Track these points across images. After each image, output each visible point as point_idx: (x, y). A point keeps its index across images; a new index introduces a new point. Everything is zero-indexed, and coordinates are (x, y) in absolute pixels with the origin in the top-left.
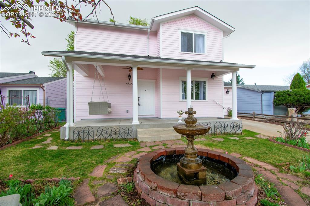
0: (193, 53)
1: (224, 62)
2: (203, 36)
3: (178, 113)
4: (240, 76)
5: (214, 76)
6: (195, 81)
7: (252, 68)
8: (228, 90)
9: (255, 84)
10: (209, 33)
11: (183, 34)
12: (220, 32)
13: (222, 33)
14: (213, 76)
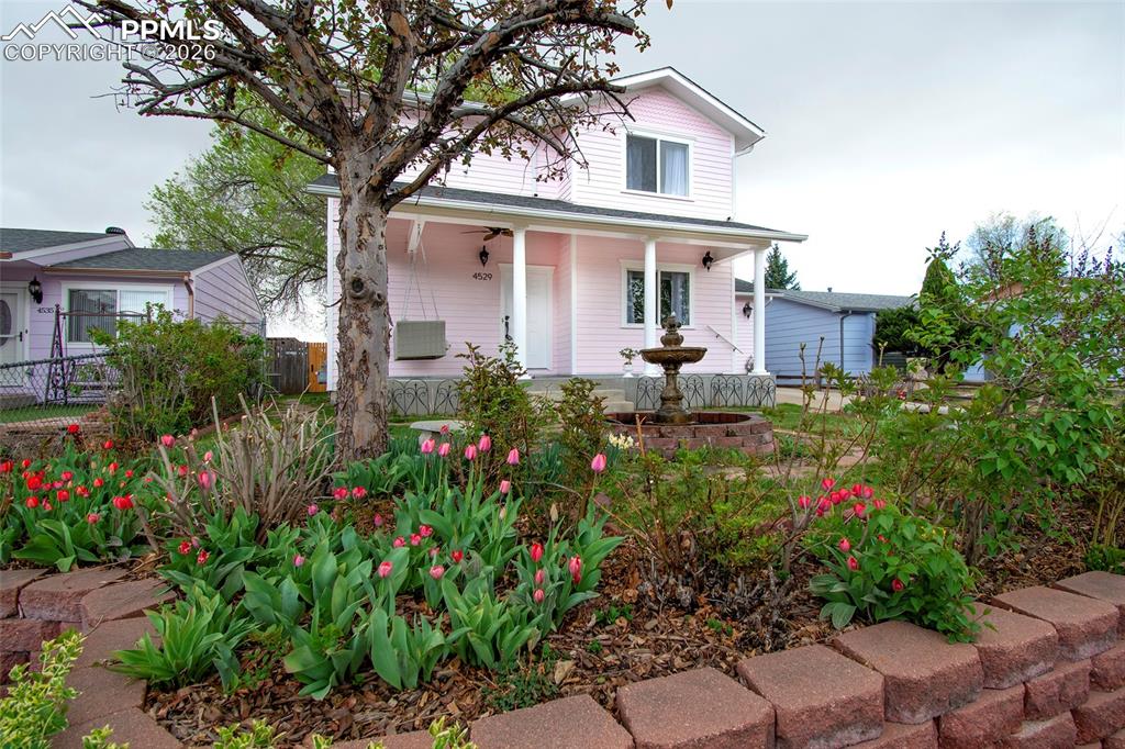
0: (659, 193)
1: (735, 221)
2: (685, 147)
3: (623, 354)
4: (788, 263)
5: (711, 260)
6: (662, 272)
7: (799, 241)
8: (747, 305)
9: (830, 289)
10: (699, 138)
11: (633, 142)
12: (726, 138)
13: (733, 141)
14: (707, 260)
